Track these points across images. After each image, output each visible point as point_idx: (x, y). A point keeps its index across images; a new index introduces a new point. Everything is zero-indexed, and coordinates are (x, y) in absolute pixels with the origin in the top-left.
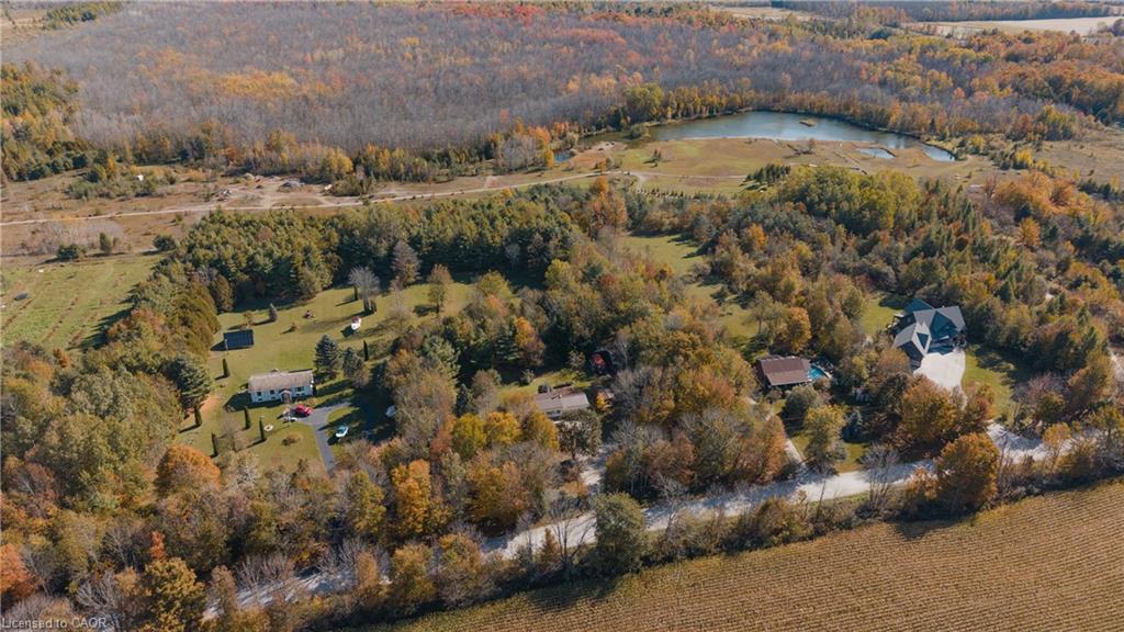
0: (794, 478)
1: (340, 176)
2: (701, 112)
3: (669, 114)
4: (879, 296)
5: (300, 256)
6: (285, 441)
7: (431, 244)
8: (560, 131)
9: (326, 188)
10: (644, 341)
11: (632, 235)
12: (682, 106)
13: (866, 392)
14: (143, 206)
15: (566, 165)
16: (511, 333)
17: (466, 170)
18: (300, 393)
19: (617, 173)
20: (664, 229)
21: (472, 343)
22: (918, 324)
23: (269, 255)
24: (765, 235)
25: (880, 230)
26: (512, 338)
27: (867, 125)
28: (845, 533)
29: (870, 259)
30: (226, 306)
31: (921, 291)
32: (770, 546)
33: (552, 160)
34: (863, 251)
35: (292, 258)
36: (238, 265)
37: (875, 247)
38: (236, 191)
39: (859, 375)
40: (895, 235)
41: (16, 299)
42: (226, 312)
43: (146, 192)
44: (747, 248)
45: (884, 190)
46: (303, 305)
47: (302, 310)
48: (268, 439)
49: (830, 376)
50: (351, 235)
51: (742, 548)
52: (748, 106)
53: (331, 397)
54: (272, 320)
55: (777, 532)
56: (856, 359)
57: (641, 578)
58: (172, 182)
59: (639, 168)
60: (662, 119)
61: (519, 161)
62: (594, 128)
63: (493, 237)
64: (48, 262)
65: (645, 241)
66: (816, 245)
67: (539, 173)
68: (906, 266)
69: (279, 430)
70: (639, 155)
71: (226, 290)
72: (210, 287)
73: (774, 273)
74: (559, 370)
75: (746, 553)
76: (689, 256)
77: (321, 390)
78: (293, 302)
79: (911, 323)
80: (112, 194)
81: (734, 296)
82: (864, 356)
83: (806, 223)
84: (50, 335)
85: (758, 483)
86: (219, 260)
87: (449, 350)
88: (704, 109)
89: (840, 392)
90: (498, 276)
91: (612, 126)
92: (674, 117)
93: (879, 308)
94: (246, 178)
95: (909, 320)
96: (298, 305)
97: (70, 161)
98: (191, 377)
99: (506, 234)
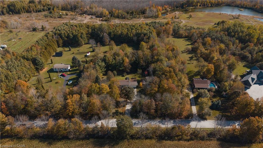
0: (191, 118)
1: (105, 16)
2: (209, 4)
3: (199, 5)
4: (244, 63)
5: (80, 35)
6: (56, 82)
7: (114, 35)
8: (166, 8)
9: (101, 19)
10: (158, 69)
11: (173, 37)
12: (203, 3)
13: (226, 94)
14: (58, 20)
15: (164, 17)
16: (122, 62)
17: (136, 17)
18: (66, 70)
19: (177, 20)
20: (183, 36)
21: (110, 63)
22: (253, 74)
23: (72, 34)
24: (211, 41)
25: (250, 42)
26: (122, 63)
27: (260, 11)
28: (201, 141)
29: (244, 52)
30: (61, 46)
31: (259, 64)
32: (174, 140)
33: (160, 15)
34: (242, 49)
35: (77, 35)
36: (65, 36)
37: (247, 48)
38: (79, 18)
39: (226, 88)
40: (256, 45)
41: (19, 39)
42: (60, 47)
43: (60, 17)
44: (204, 44)
45: (256, 30)
46: (79, 48)
47: (78, 49)
48: (53, 81)
49: (216, 87)
50: (94, 30)
51: (163, 139)
52: (224, 4)
53: (73, 72)
54: (70, 50)
55: (177, 136)
56: (226, 83)
57: (128, 142)
58: (67, 15)
59: (184, 19)
60: (196, 6)
61: (151, 15)
62: (176, 8)
63: (130, 34)
64: (30, 31)
65: (176, 39)
66: (227, 46)
67: (155, 19)
68: (256, 55)
69: (57, 79)
70: (186, 15)
71: (61, 42)
72: (57, 41)
73: (210, 52)
74: (135, 74)
75: (164, 141)
76: (188, 45)
77: (71, 70)
78: (77, 46)
79: (251, 74)
80: (53, 17)
81: (196, 58)
82: (229, 83)
83: (226, 38)
84: (21, 48)
85: (179, 118)
86: (61, 34)
87: (103, 64)
88: (210, 4)
89: (218, 93)
90: (126, 45)
91: (181, 7)
92: (200, 6)
93: (242, 67)
94: (83, 15)
95: (250, 73)
96: (78, 47)
97: (47, 8)
98: (39, 63)
99: (134, 34)
